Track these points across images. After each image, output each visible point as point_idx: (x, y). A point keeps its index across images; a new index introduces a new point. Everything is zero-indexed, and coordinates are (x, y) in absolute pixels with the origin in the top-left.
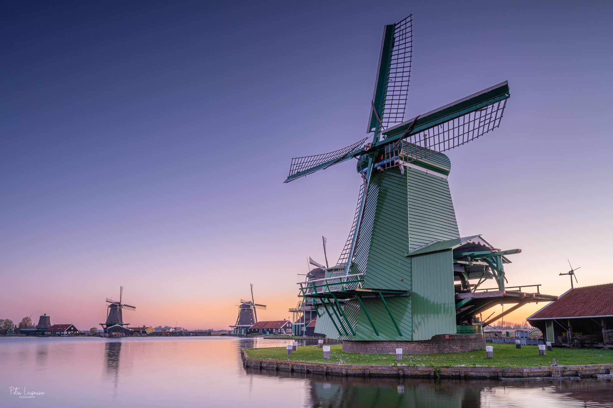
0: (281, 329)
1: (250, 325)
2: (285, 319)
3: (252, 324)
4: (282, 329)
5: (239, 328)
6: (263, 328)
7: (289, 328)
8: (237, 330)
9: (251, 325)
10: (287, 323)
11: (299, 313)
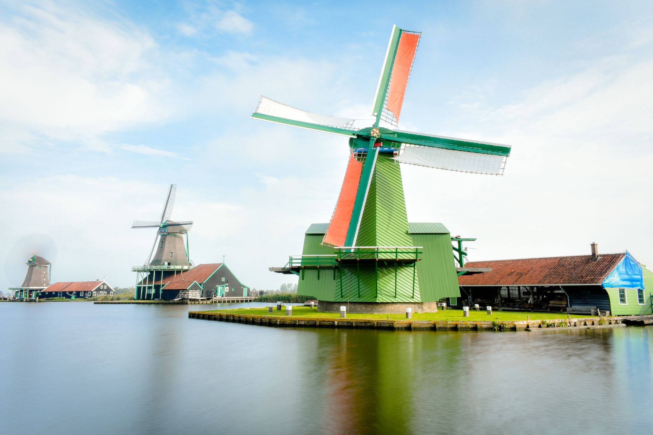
0: (92, 292)
1: (42, 287)
2: (97, 280)
3: (45, 285)
4: (94, 292)
5: (25, 290)
6: (63, 291)
7: (103, 290)
8: (20, 294)
9: (44, 288)
10: (101, 285)
11: (142, 273)
